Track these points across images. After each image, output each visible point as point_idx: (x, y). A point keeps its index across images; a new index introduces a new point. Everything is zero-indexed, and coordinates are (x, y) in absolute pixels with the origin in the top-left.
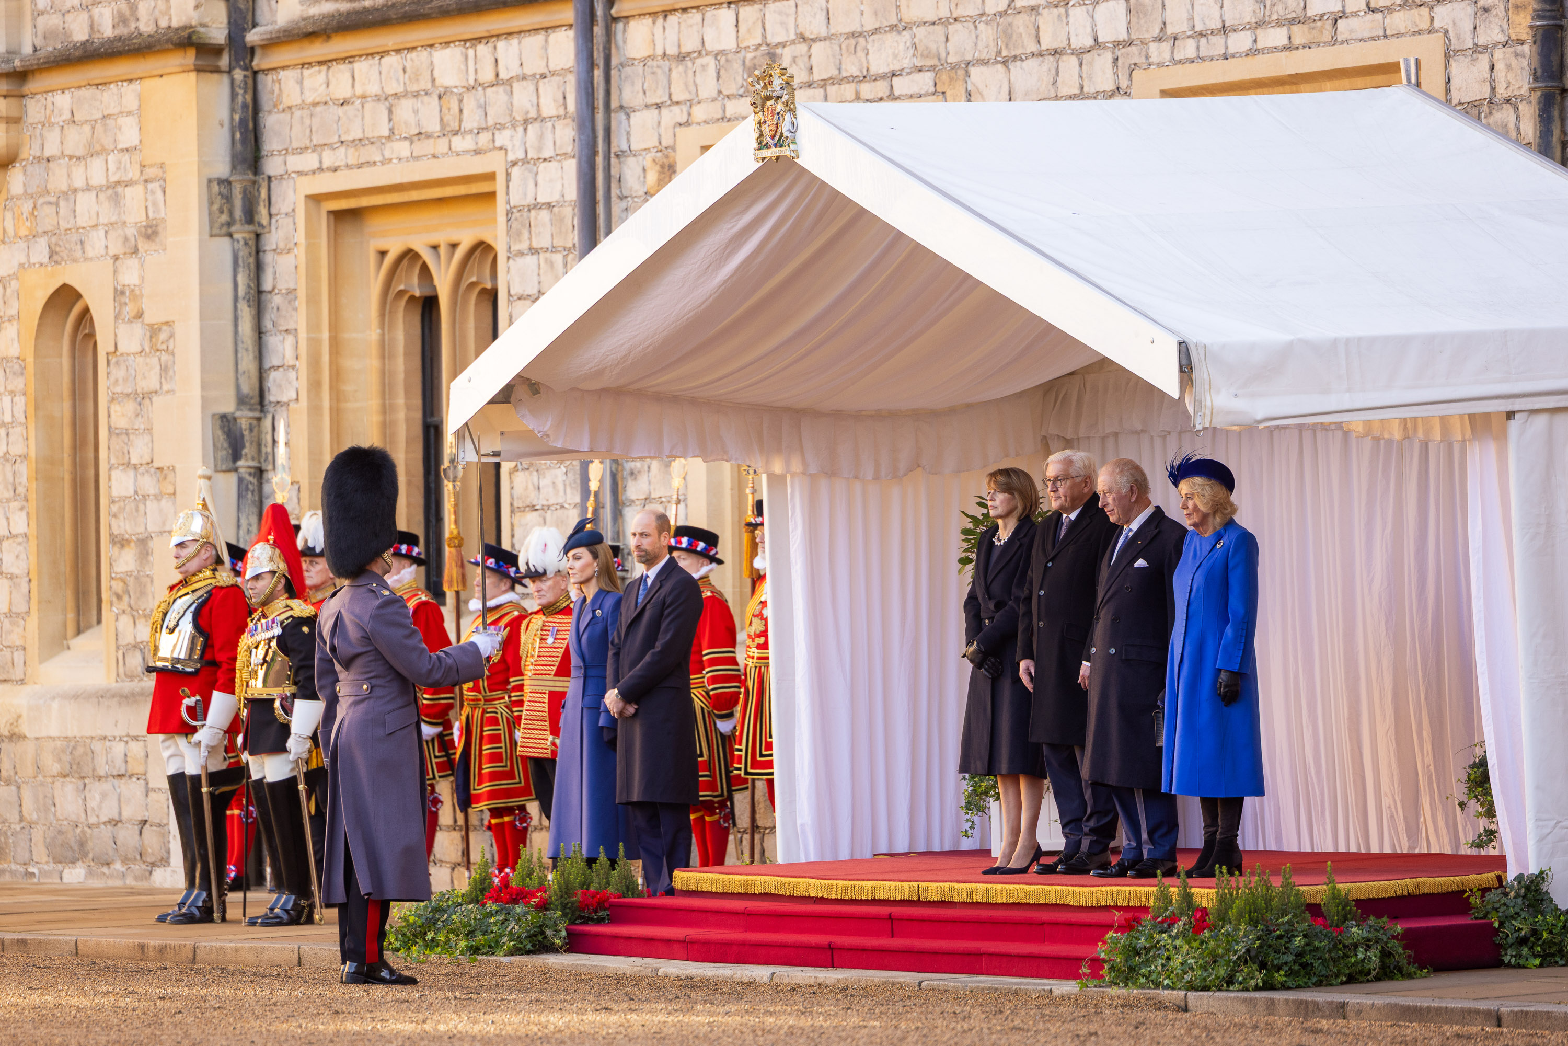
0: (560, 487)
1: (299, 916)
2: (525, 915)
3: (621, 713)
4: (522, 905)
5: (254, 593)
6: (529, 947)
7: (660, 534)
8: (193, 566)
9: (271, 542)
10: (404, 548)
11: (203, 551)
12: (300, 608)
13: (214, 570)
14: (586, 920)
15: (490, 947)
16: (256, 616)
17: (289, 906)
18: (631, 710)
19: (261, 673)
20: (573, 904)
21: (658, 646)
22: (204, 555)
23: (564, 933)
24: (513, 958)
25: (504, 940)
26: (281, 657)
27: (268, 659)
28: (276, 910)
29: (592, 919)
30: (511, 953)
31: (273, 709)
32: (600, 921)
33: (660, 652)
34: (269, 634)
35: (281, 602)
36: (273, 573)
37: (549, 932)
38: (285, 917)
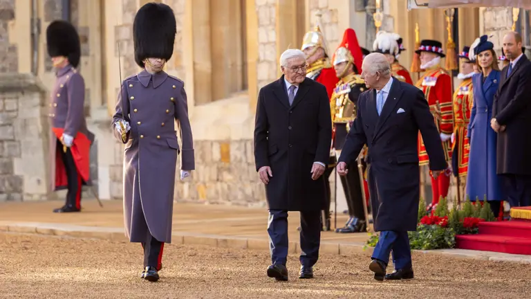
0: (505, 19)
1: (360, 228)
2: (436, 230)
3: (499, 130)
4: (435, 225)
5: (339, 72)
6: (437, 246)
7: (517, 43)
8: (313, 58)
9: (347, 47)
10: (434, 48)
11: (318, 51)
12: (359, 79)
13: (324, 60)
14: (466, 233)
15: (420, 245)
16: (340, 83)
17: (355, 223)
18: (503, 128)
19: (341, 110)
20: (460, 224)
21: (515, 97)
22: (319, 53)
23: (453, 239)
24: (429, 251)
25: (425, 242)
26: (350, 103)
27: (344, 103)
28: (349, 225)
29: (470, 232)
30: (429, 248)
31: (346, 128)
32: (474, 233)
33: (516, 100)
34: (345, 91)
35: (351, 76)
36: (347, 62)
37: (446, 238)
38: (353, 229)
